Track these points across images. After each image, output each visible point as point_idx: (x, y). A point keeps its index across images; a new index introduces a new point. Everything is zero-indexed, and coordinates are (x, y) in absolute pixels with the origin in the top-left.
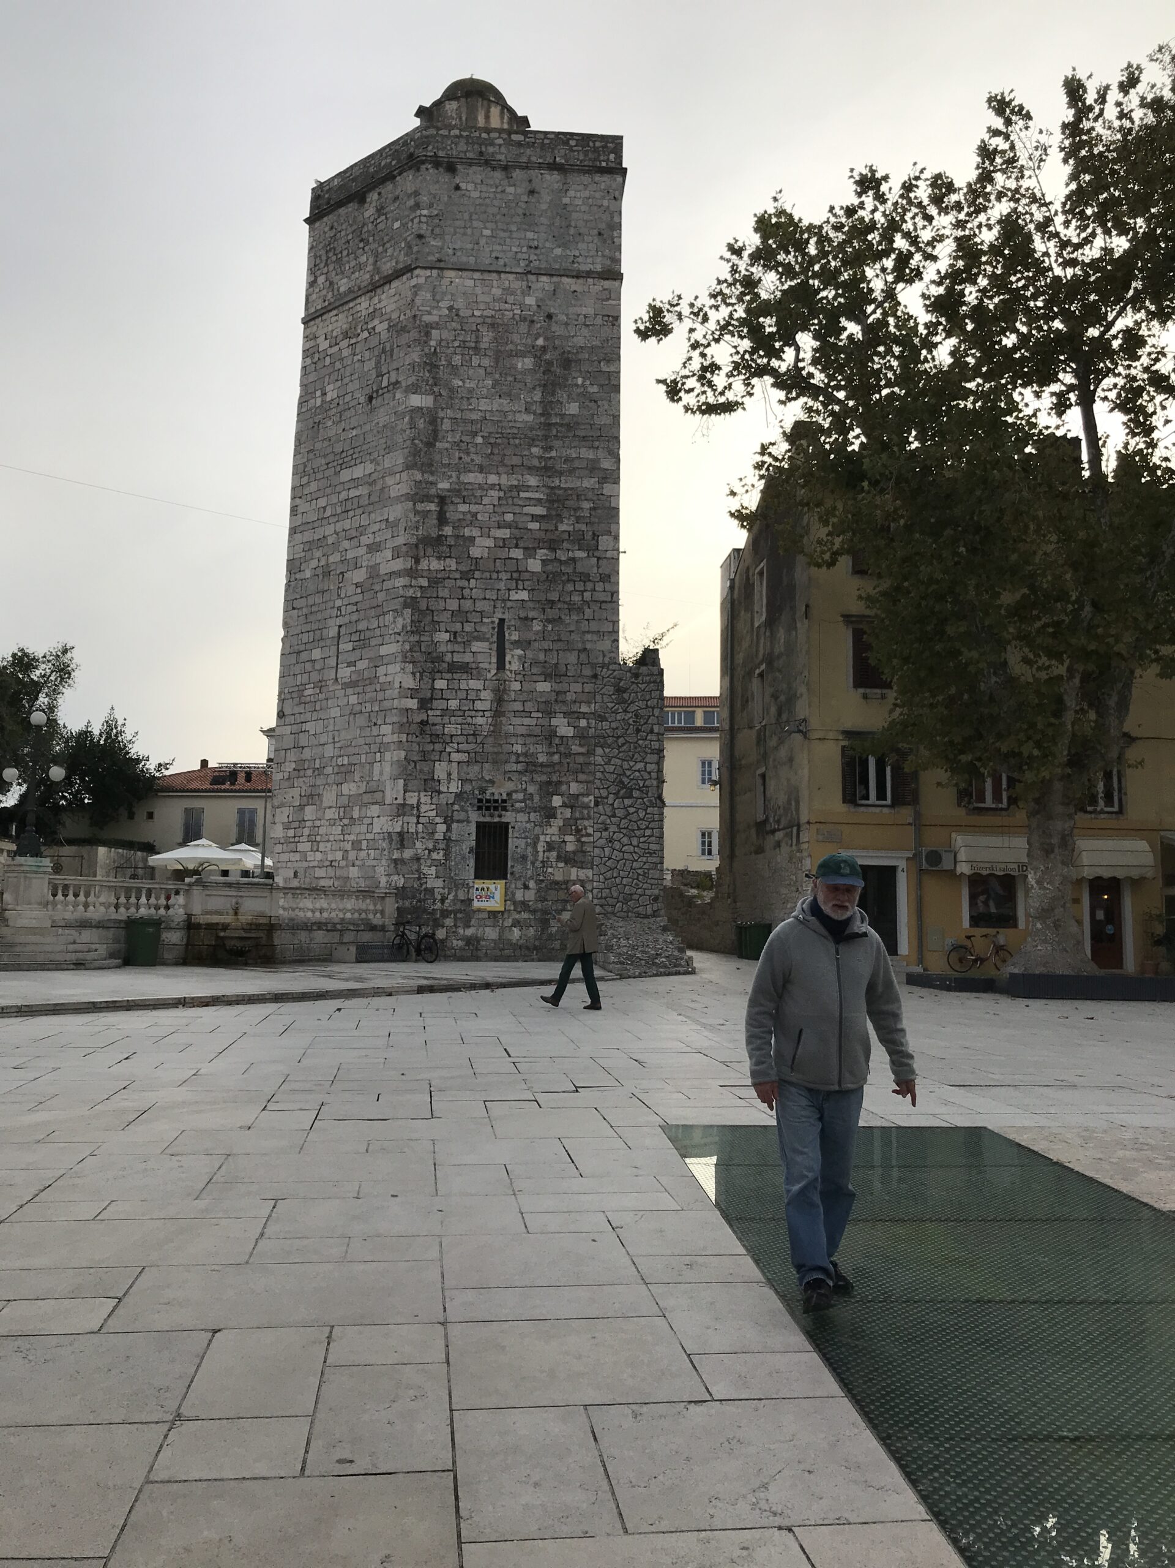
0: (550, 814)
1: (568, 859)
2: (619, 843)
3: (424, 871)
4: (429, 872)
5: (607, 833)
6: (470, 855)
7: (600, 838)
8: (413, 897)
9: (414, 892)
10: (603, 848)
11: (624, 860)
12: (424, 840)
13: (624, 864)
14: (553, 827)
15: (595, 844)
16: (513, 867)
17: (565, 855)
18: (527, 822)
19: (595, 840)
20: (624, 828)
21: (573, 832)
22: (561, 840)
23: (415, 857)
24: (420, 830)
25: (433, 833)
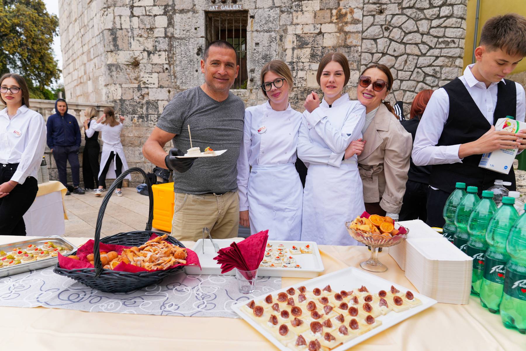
2: (400, 31)
3: (145, 80)
4: (151, 81)
5: (382, 17)
6: (199, 57)
7: (372, 25)
8: (134, 112)
9: (134, 106)
10: (375, 40)
11: (405, 56)
12: (141, 39)
13: (406, 62)
14: (305, 13)
15: (365, 34)
16: (253, 71)
17: (322, 52)
18: (271, 8)
19: (365, 28)
20: (409, 8)
21: (334, 19)
22: (317, 31)
23: (132, 60)
24: (136, 26)
25: (151, 29)
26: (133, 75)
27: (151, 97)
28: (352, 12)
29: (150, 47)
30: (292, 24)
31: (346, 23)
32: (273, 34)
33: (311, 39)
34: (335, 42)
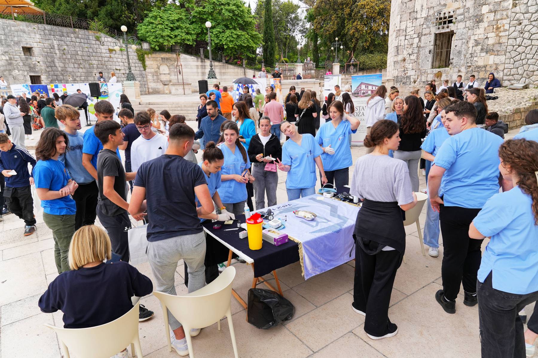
0: (479, 20)
1: (488, 51)
2: (529, 33)
3: (407, 67)
4: (409, 67)
5: (520, 27)
6: (430, 55)
7: (514, 31)
8: (401, 81)
9: (401, 79)
10: (515, 39)
11: (531, 46)
12: (407, 49)
13: (531, 49)
14: (480, 29)
15: (510, 36)
16: (452, 59)
17: (487, 47)
18: (464, 28)
19: (510, 34)
20: (534, 21)
21: (494, 30)
22: (485, 37)
23: (403, 59)
24: (406, 44)
25: (412, 44)
26: (403, 65)
27: (408, 75)
28: (503, 26)
29: (411, 53)
30: (473, 34)
31: (500, 32)
32: (464, 41)
33: (482, 41)
34: (494, 42)
